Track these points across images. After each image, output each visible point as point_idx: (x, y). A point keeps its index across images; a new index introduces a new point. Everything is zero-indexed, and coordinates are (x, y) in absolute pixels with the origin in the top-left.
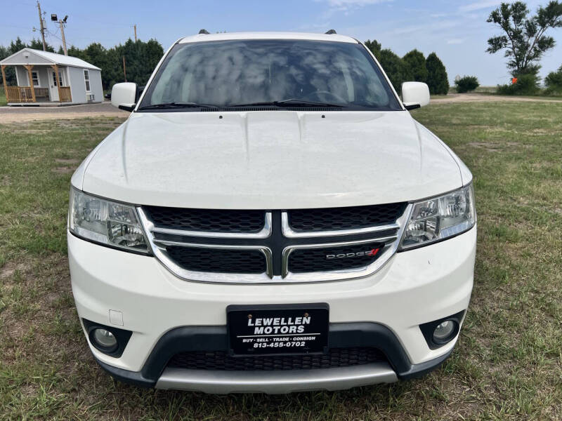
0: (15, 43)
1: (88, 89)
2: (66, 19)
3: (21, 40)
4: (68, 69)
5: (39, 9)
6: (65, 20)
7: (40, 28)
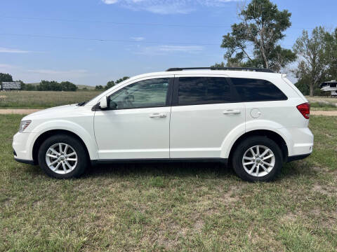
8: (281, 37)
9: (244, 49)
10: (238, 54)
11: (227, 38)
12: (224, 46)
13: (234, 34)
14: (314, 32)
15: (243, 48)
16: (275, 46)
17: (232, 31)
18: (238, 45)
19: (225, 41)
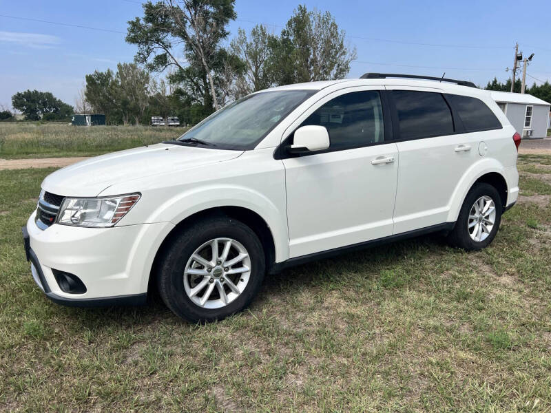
0: (491, 83)
1: (527, 124)
2: (531, 56)
3: (497, 80)
4: (507, 106)
5: (517, 50)
6: (530, 58)
7: (513, 68)
8: (224, 35)
9: (169, 50)
10: (158, 58)
11: (135, 25)
12: (132, 40)
13: (147, 20)
14: (254, 33)
15: (166, 47)
16: (217, 49)
17: (144, 16)
18: (158, 41)
19: (132, 31)
